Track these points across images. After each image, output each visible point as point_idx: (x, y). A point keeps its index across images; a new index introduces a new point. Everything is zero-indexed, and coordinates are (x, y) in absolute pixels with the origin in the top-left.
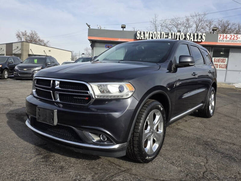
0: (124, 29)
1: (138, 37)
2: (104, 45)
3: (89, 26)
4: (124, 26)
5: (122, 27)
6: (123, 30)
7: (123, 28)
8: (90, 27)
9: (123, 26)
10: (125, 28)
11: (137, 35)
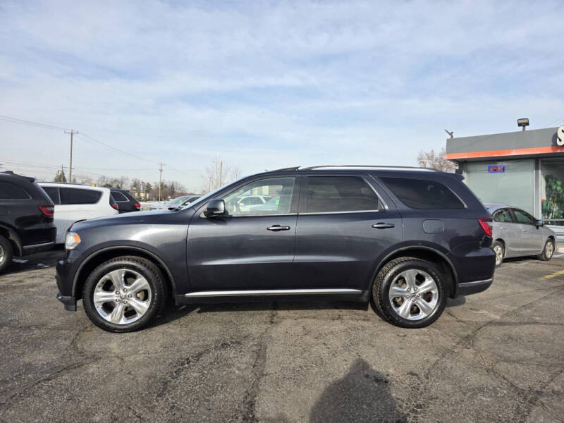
0: (527, 127)
1: (560, 140)
2: (486, 167)
3: (451, 134)
4: (526, 121)
5: (520, 125)
6: (524, 130)
7: (524, 126)
8: (452, 137)
9: (520, 122)
10: (528, 124)
11: (559, 136)
